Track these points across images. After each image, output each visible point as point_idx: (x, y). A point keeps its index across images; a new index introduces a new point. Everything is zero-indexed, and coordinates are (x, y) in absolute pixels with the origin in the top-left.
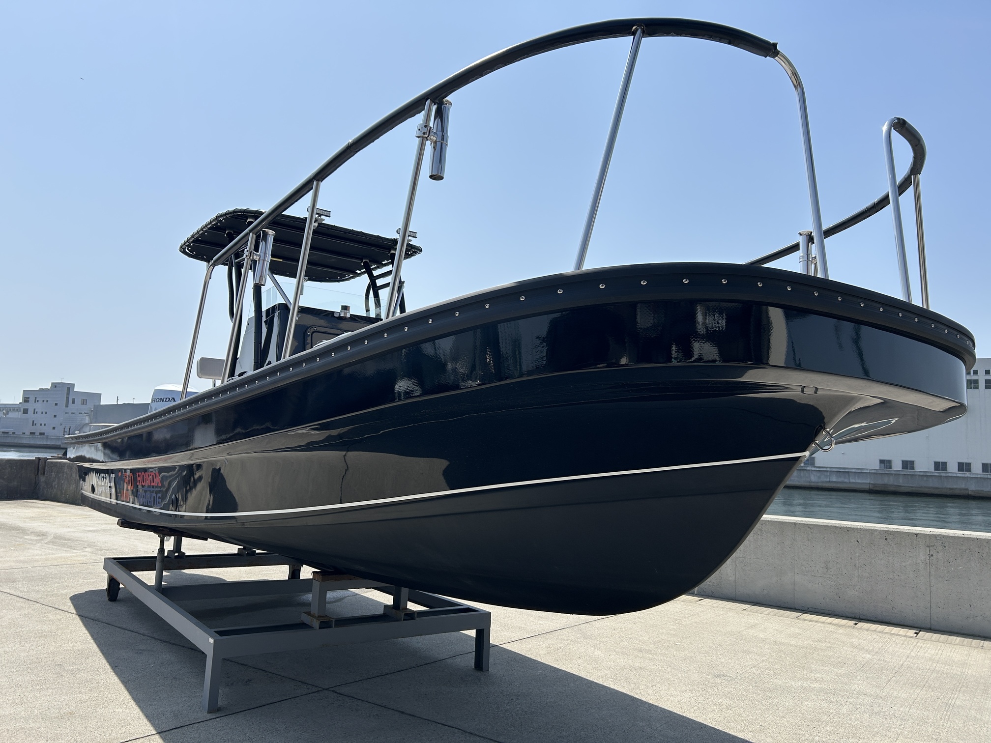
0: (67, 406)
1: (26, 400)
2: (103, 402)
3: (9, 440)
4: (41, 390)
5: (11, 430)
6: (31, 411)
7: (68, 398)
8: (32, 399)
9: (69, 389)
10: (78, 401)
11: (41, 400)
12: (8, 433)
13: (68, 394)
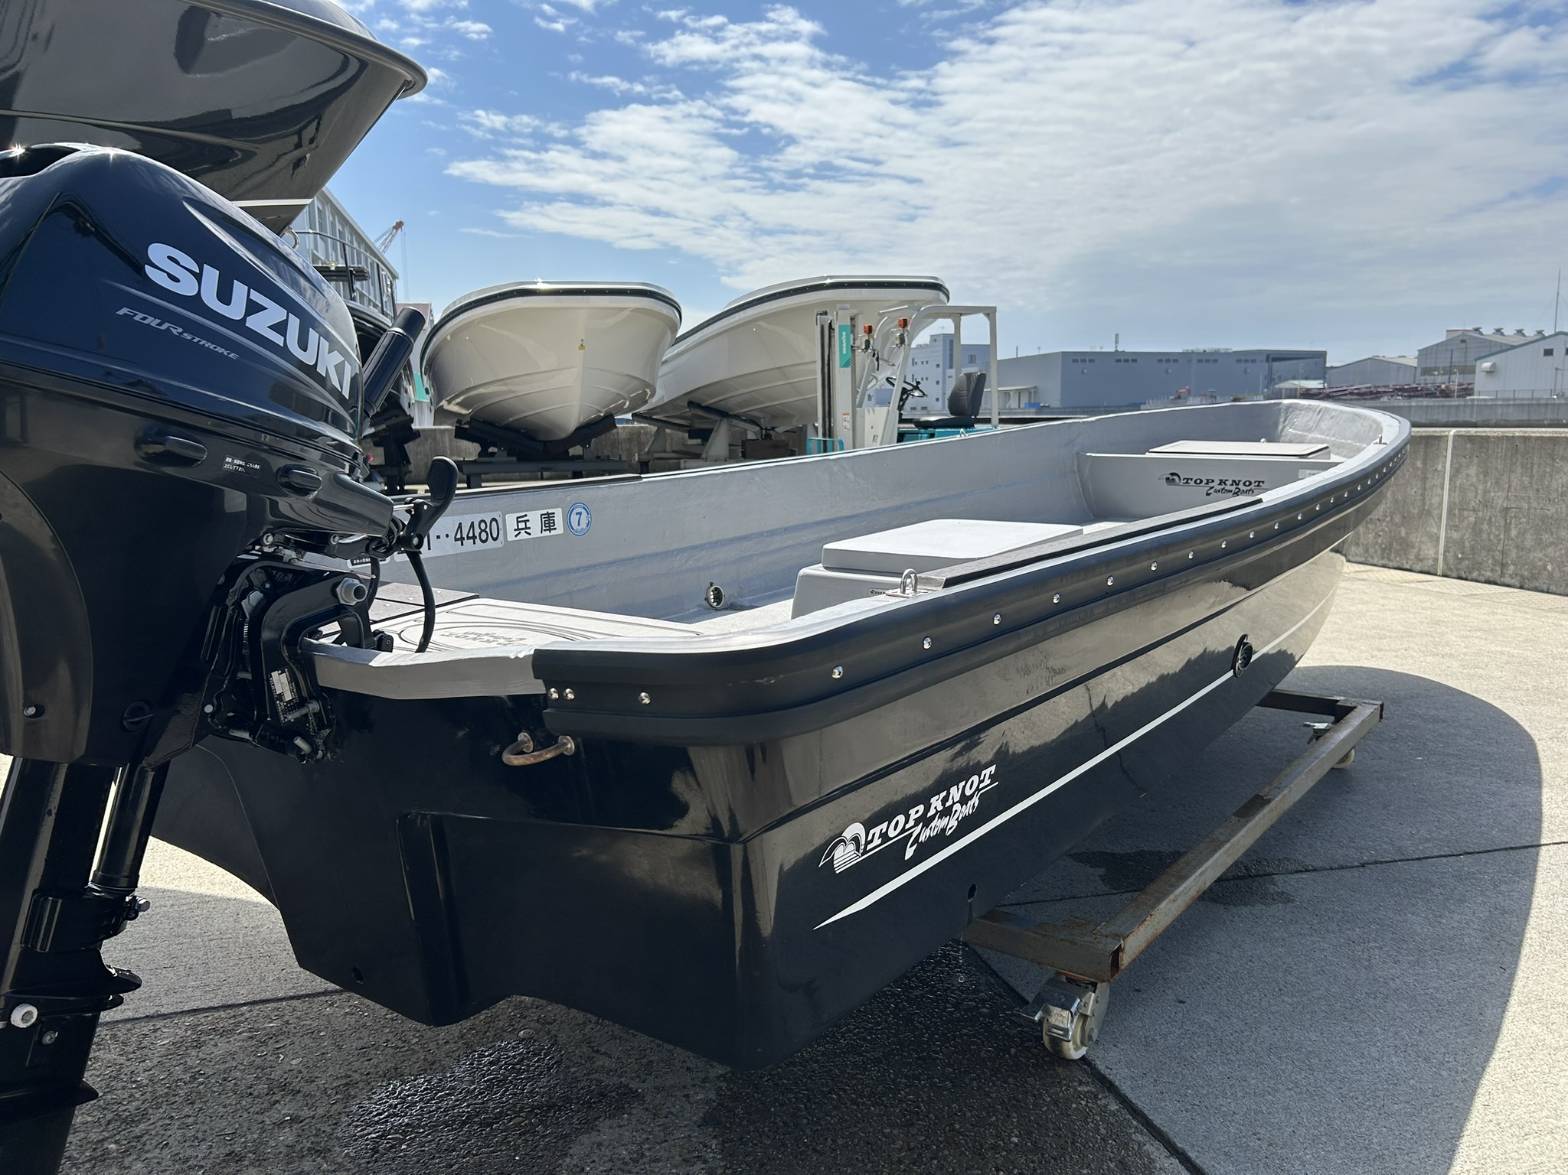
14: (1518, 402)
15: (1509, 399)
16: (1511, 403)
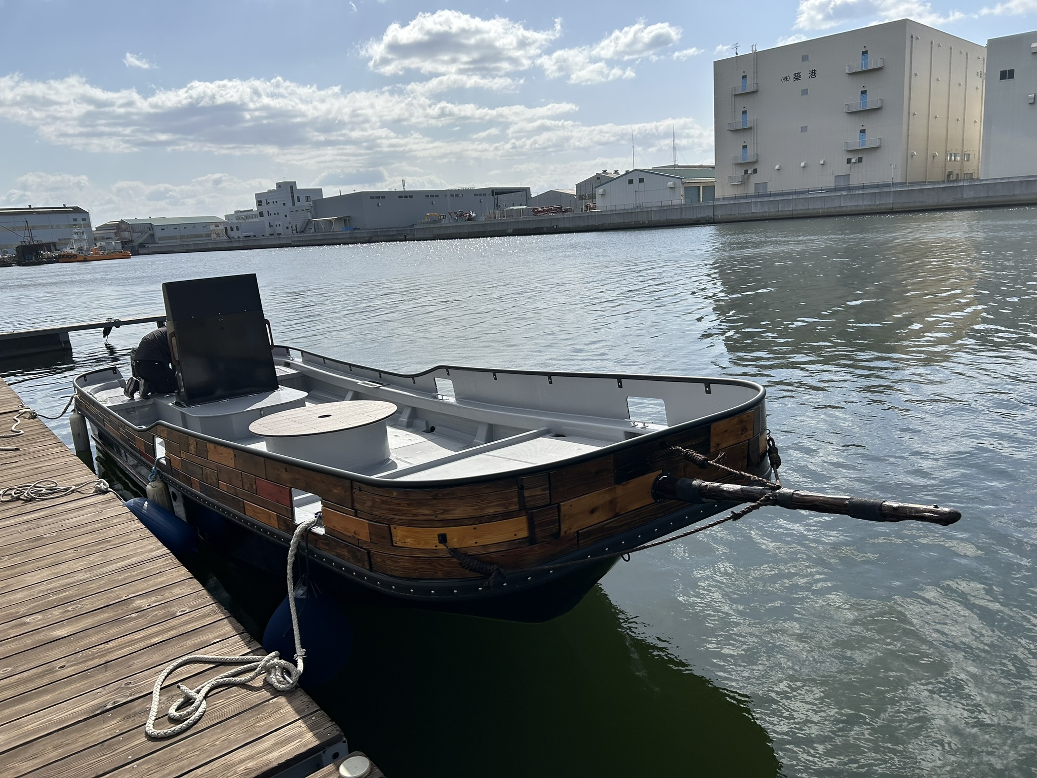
0: (294, 204)
1: (259, 203)
2: (325, 196)
3: (250, 244)
4: (270, 192)
5: (251, 234)
6: (265, 214)
7: (293, 197)
8: (264, 202)
9: (291, 187)
10: (303, 199)
11: (271, 201)
12: (249, 236)
13: (292, 193)
14: (617, 212)
15: (613, 211)
16: (614, 212)
